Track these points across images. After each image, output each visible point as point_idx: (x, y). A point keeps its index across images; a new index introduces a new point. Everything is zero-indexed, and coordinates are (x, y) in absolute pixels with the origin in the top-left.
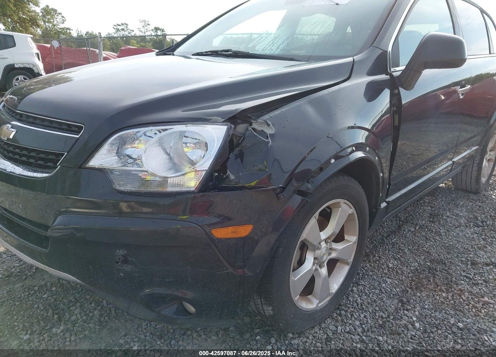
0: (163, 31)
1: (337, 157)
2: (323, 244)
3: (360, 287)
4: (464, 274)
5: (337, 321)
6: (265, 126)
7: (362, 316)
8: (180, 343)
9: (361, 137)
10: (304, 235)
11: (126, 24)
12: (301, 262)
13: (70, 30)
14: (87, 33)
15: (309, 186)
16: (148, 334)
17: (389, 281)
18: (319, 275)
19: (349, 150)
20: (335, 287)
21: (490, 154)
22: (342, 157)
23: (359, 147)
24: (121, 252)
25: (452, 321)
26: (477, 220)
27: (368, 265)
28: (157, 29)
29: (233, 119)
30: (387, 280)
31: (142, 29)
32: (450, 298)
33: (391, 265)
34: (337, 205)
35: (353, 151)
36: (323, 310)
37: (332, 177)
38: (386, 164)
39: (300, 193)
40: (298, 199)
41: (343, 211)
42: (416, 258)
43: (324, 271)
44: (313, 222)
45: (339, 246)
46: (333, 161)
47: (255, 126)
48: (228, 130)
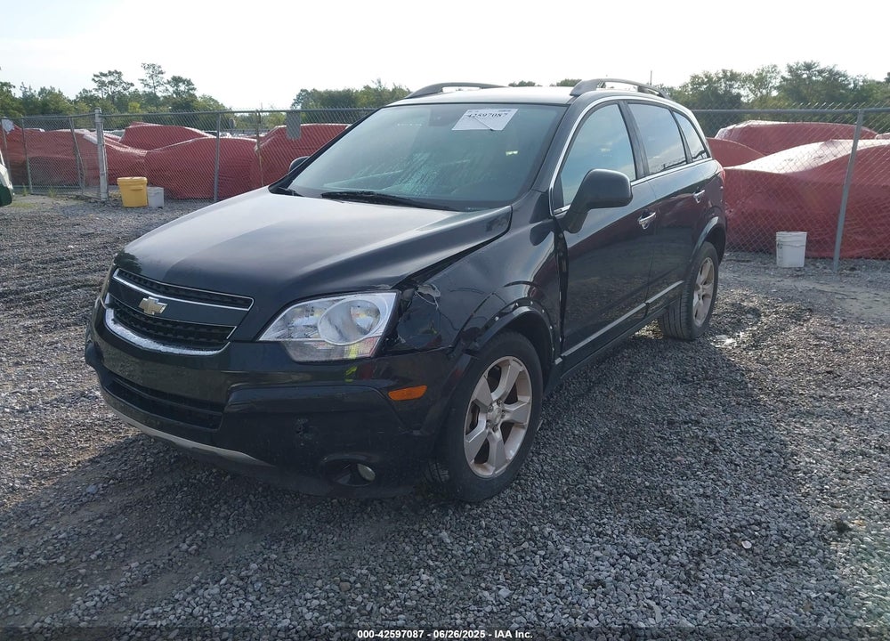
0: (189, 83)
1: (501, 314)
2: (495, 406)
3: (541, 456)
4: (657, 434)
5: (517, 491)
6: (429, 290)
7: (544, 484)
8: (351, 525)
9: (524, 291)
10: (475, 395)
11: (116, 72)
12: (473, 425)
13: (10, 86)
14: (43, 90)
15: (477, 345)
16: (314, 521)
17: (574, 448)
18: (494, 439)
19: (513, 306)
20: (512, 453)
21: (704, 289)
22: (506, 314)
23: (522, 302)
24: (301, 421)
25: (639, 481)
26: (687, 375)
27: (550, 434)
28: (177, 80)
29: (401, 285)
30: (572, 448)
31: (151, 82)
32: (640, 460)
33: (576, 432)
34: (506, 363)
35: (516, 308)
36: (500, 477)
37: (498, 333)
38: (556, 316)
39: (469, 352)
40: (467, 358)
41: (514, 369)
42: (607, 423)
43: (498, 435)
44: (483, 382)
45: (512, 408)
46: (497, 318)
47: (420, 290)
48: (397, 297)
